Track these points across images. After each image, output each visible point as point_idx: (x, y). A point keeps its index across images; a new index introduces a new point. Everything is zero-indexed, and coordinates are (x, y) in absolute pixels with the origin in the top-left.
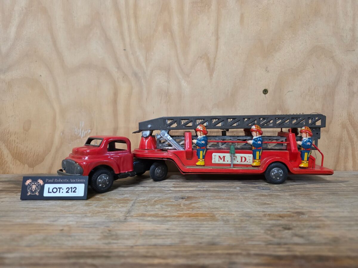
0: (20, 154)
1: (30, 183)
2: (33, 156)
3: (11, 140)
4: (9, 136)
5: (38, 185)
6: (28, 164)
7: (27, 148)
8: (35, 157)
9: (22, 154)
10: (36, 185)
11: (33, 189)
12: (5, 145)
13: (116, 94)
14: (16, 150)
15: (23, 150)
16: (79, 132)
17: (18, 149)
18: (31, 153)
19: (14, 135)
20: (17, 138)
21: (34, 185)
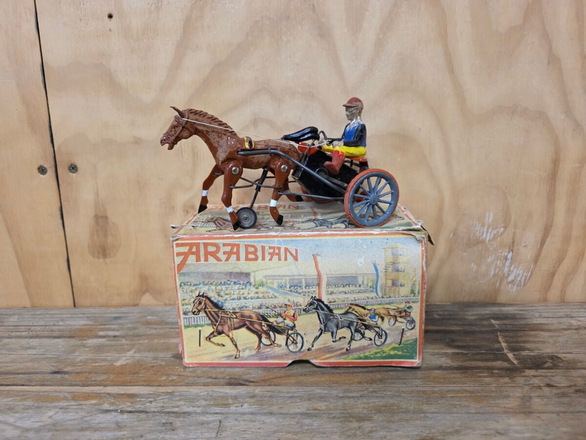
13: (556, 162)
16: (483, 231)
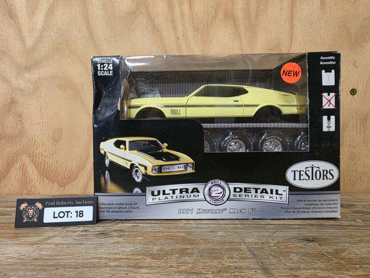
0: (48, 170)
1: (26, 207)
2: (65, 173)
3: (38, 153)
4: (35, 148)
5: (37, 209)
6: (58, 183)
7: (57, 163)
8: (66, 174)
9: (51, 171)
10: (33, 209)
11: (29, 215)
12: (30, 160)
14: (43, 165)
15: (52, 165)
17: (46, 164)
18: (62, 170)
19: (41, 146)
20: (45, 151)
21: (31, 209)
